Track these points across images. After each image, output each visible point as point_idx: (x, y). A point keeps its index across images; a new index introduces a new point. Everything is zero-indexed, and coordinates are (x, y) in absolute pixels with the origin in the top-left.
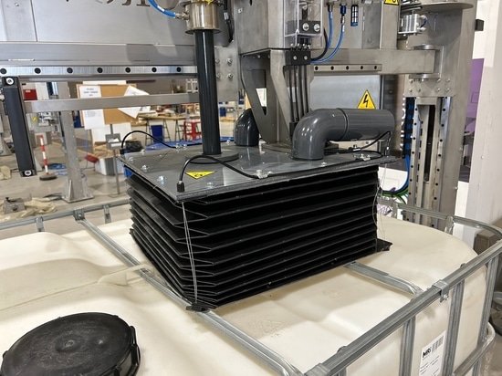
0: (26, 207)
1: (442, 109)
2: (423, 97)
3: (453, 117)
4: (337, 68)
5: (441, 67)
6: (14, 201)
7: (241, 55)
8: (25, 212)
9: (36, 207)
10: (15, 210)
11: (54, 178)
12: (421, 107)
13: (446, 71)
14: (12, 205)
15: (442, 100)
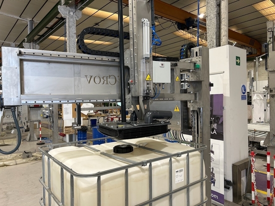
0: (33, 156)
1: (200, 112)
2: (194, 107)
3: (204, 114)
4: (160, 99)
5: (198, 98)
6: (28, 153)
7: (132, 97)
8: (32, 158)
9: (36, 156)
10: (28, 157)
11: (44, 144)
12: (193, 111)
13: (199, 99)
14: (27, 155)
15: (199, 109)
